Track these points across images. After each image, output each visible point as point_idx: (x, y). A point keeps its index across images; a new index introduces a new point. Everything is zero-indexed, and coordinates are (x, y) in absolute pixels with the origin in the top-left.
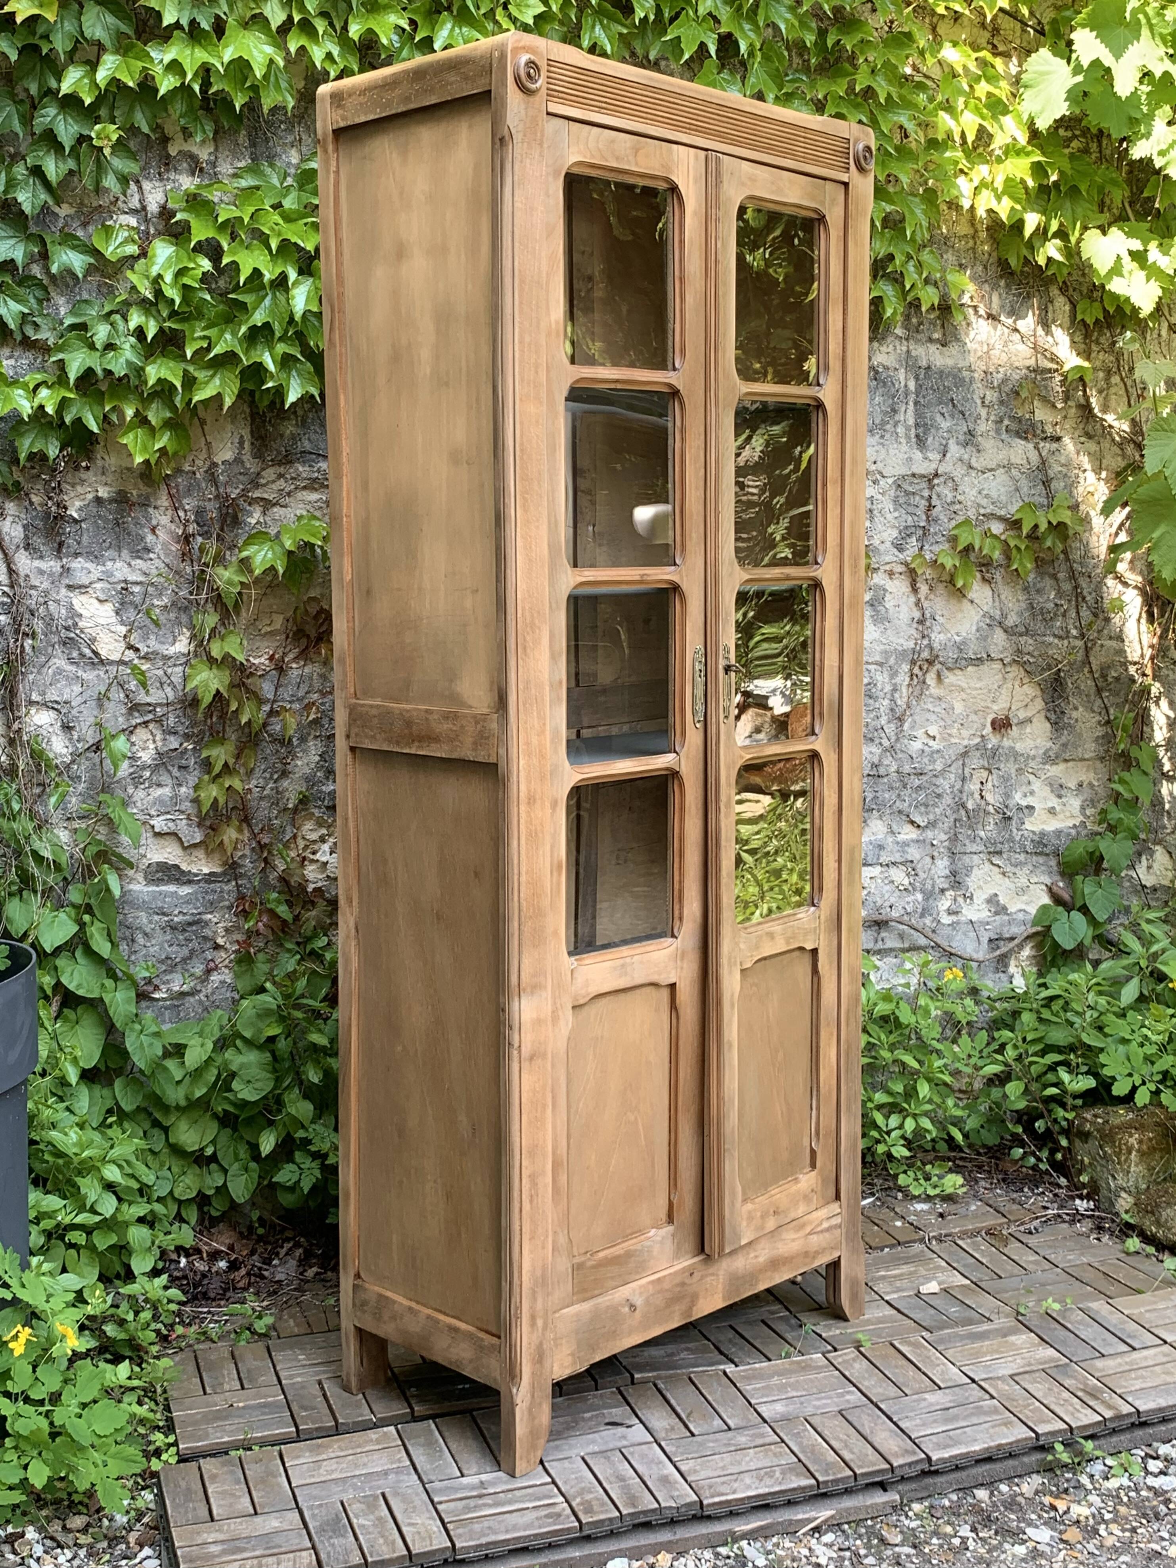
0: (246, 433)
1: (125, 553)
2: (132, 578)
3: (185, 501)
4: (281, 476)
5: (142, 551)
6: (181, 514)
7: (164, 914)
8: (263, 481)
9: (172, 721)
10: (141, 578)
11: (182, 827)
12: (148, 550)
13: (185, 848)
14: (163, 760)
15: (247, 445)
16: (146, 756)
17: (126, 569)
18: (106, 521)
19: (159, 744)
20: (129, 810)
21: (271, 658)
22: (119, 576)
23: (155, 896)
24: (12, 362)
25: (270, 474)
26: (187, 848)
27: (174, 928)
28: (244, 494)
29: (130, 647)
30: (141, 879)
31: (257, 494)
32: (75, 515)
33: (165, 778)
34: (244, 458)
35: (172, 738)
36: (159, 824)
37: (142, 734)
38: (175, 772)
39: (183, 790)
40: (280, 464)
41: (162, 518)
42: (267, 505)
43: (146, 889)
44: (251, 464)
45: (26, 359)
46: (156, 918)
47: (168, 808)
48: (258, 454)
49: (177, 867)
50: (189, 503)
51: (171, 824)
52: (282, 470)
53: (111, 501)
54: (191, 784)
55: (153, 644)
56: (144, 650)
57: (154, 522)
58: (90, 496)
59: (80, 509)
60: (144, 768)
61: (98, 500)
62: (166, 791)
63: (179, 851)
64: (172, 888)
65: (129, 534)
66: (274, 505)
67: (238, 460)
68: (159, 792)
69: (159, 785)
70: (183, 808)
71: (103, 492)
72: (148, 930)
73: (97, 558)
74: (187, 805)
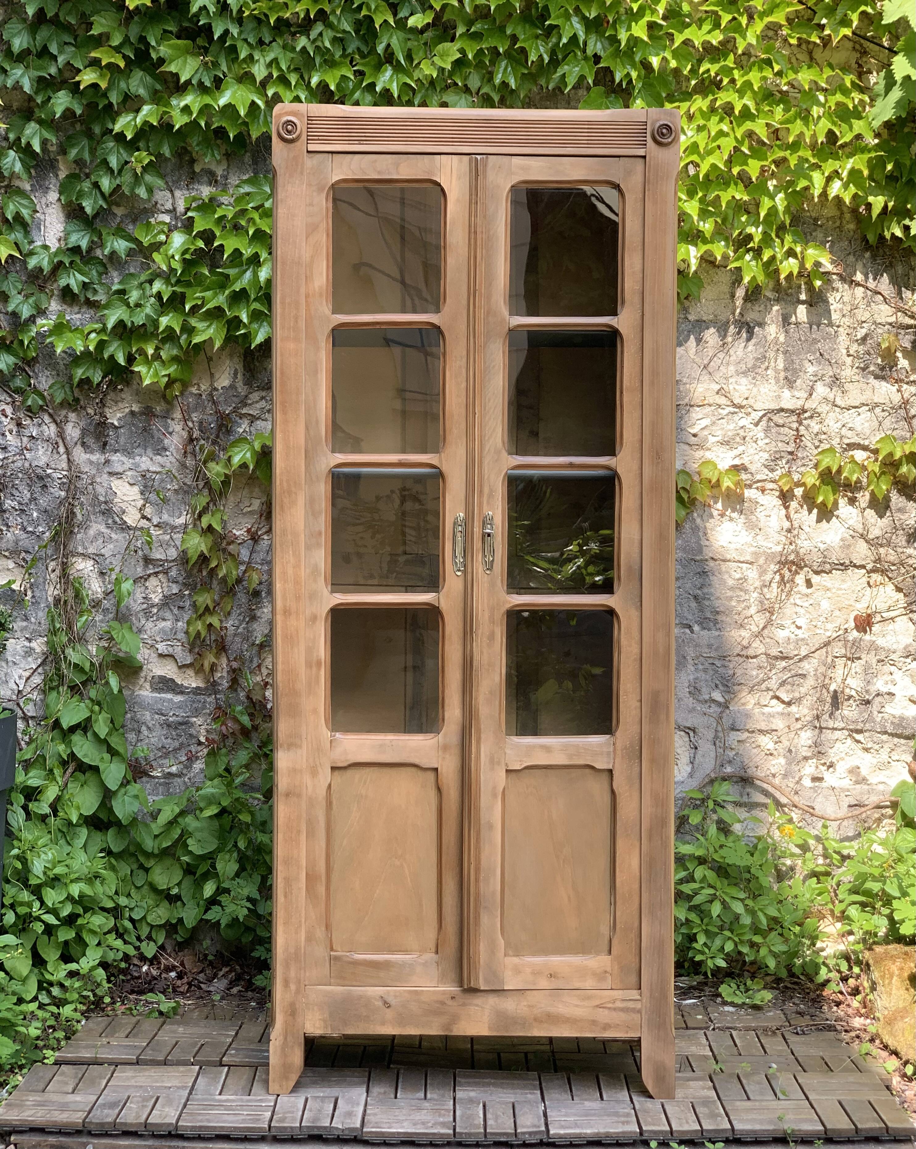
0: (240, 367)
1: (149, 452)
2: (153, 469)
3: (194, 415)
4: (262, 398)
5: (161, 450)
6: (190, 424)
7: (162, 714)
8: (249, 402)
9: (173, 573)
10: (159, 469)
11: (178, 651)
12: (166, 450)
13: (180, 667)
14: (167, 602)
15: (239, 376)
16: (156, 598)
17: (149, 462)
18: (137, 428)
19: (165, 589)
20: (142, 636)
21: (249, 531)
22: (144, 467)
23: (156, 701)
24: (79, 316)
25: (255, 396)
26: (182, 667)
27: (169, 726)
28: (235, 410)
29: (144, 517)
30: (148, 687)
31: (244, 411)
32: (116, 423)
33: (168, 615)
34: (237, 385)
35: (174, 586)
36: (162, 647)
37: (153, 582)
38: (176, 611)
39: (180, 624)
40: (263, 389)
41: (176, 427)
42: (253, 419)
43: (151, 695)
44: (242, 389)
45: (88, 314)
46: (157, 716)
47: (169, 636)
48: (248, 383)
49: (172, 680)
50: (195, 416)
51: (170, 649)
52: (264, 394)
53: (142, 413)
54: (186, 619)
55: (165, 517)
56: (155, 521)
57: (171, 430)
58: (127, 410)
59: (119, 419)
60: (153, 606)
61: (132, 413)
62: (168, 624)
63: (175, 669)
64: (169, 696)
65: (153, 437)
66: (258, 419)
67: (232, 387)
68: (162, 624)
69: (164, 620)
70: (179, 637)
71: (135, 408)
72: (150, 725)
73: (129, 454)
74: (181, 635)
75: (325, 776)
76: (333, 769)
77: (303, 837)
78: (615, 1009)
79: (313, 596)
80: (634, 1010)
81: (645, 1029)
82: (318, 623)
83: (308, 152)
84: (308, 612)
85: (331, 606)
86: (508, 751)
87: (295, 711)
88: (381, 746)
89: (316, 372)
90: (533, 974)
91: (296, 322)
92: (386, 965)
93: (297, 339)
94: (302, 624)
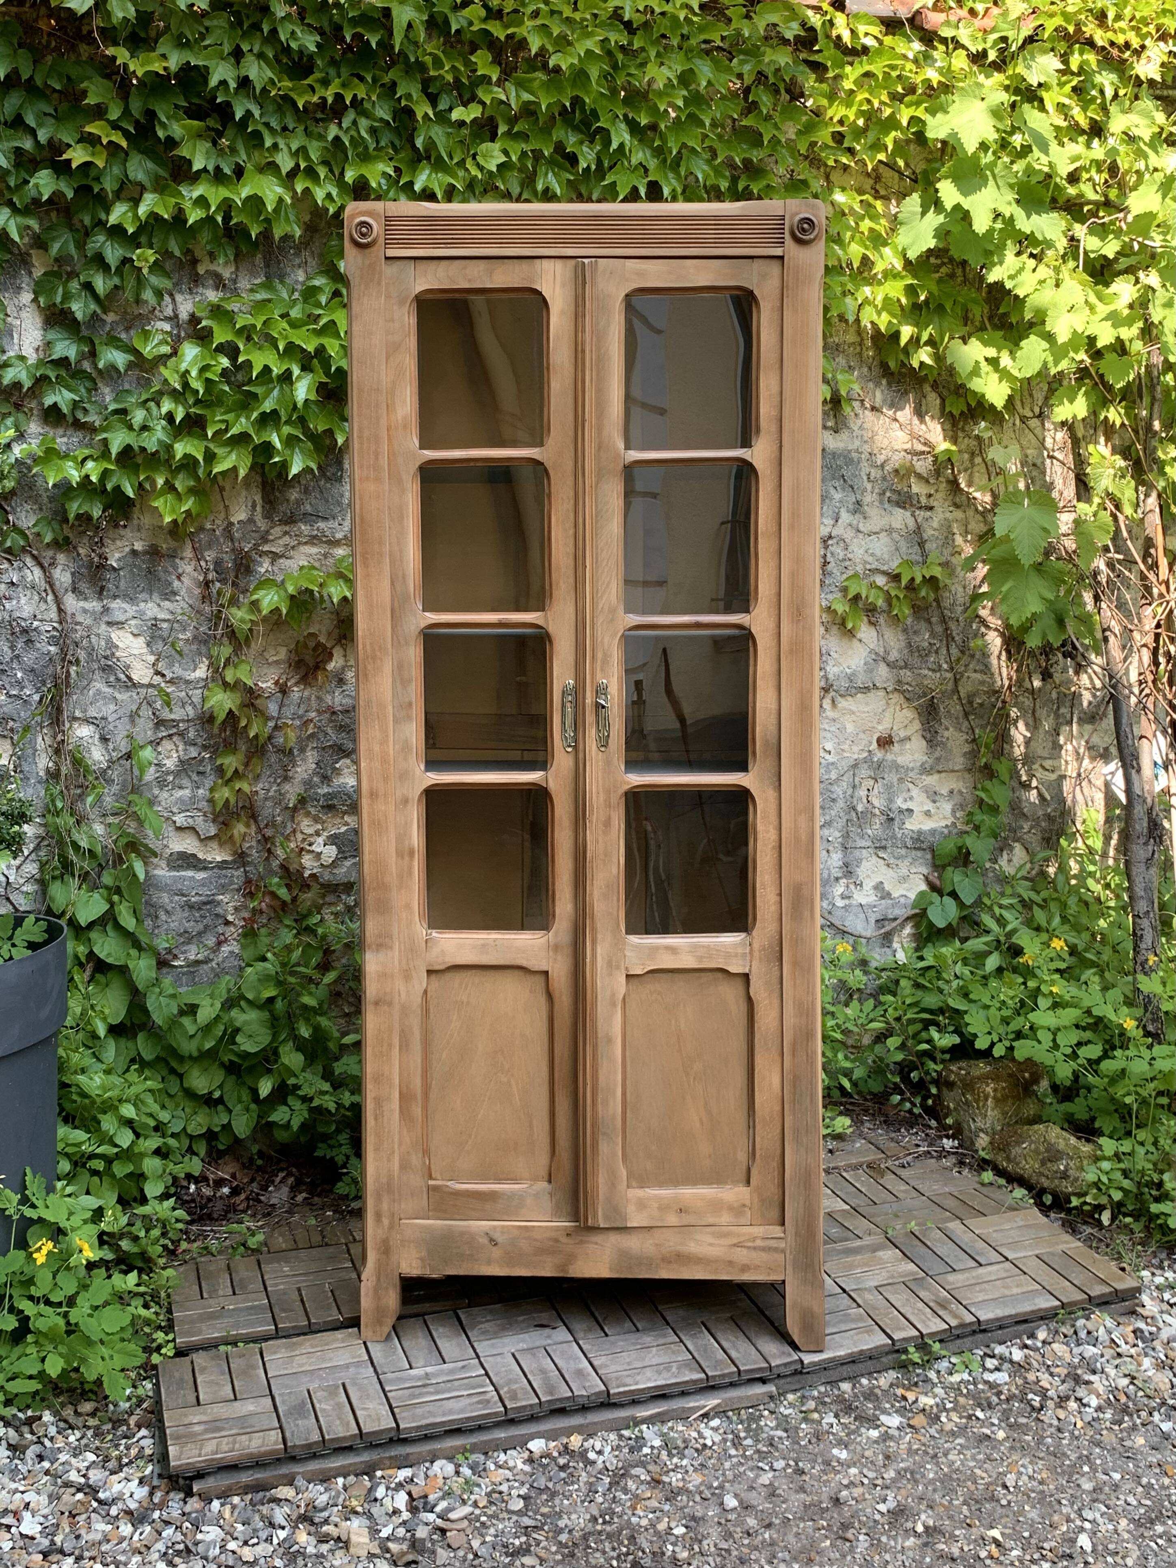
0: (258, 498)
1: (156, 597)
2: (161, 616)
3: (206, 554)
4: (286, 533)
5: (169, 594)
6: (203, 563)
7: (183, 895)
8: (271, 538)
9: (192, 734)
10: (168, 617)
11: (200, 822)
12: (175, 594)
13: (201, 840)
14: (185, 766)
15: (258, 508)
16: (170, 763)
17: (156, 609)
18: (140, 570)
19: (181, 753)
20: (155, 808)
21: (276, 683)
22: (150, 614)
23: (176, 880)
24: (65, 440)
25: (277, 531)
26: (203, 840)
27: (191, 907)
28: (255, 548)
29: (157, 673)
30: (164, 866)
31: (265, 548)
32: (115, 565)
33: (185, 782)
34: (256, 518)
35: (192, 749)
36: (180, 819)
37: (167, 745)
38: (195, 777)
39: (201, 791)
40: (286, 523)
41: (187, 567)
42: (276, 557)
43: (168, 874)
44: (262, 524)
45: (76, 437)
46: (176, 898)
47: (188, 806)
48: (268, 516)
49: (194, 856)
50: (210, 556)
51: (190, 820)
52: (287, 528)
53: (145, 553)
54: (208, 786)
55: (178, 671)
56: (169, 675)
57: (180, 571)
58: (127, 549)
59: (119, 560)
60: (168, 773)
61: (134, 552)
62: (187, 792)
63: (196, 843)
64: (190, 873)
65: (159, 580)
66: (281, 557)
67: (251, 520)
68: (180, 793)
69: (181, 788)
70: (200, 807)
71: (138, 546)
72: (169, 908)
73: (132, 600)
74: (203, 805)
75: (421, 980)
76: (430, 972)
77: (396, 1051)
78: (755, 1248)
79: (404, 776)
80: (776, 1250)
81: (789, 1270)
82: (410, 805)
83: (387, 258)
84: (398, 795)
85: (425, 785)
86: (628, 953)
87: (384, 908)
88: (484, 946)
89: (401, 518)
90: (660, 1209)
91: (377, 459)
92: (493, 1196)
93: (378, 480)
94: (392, 808)
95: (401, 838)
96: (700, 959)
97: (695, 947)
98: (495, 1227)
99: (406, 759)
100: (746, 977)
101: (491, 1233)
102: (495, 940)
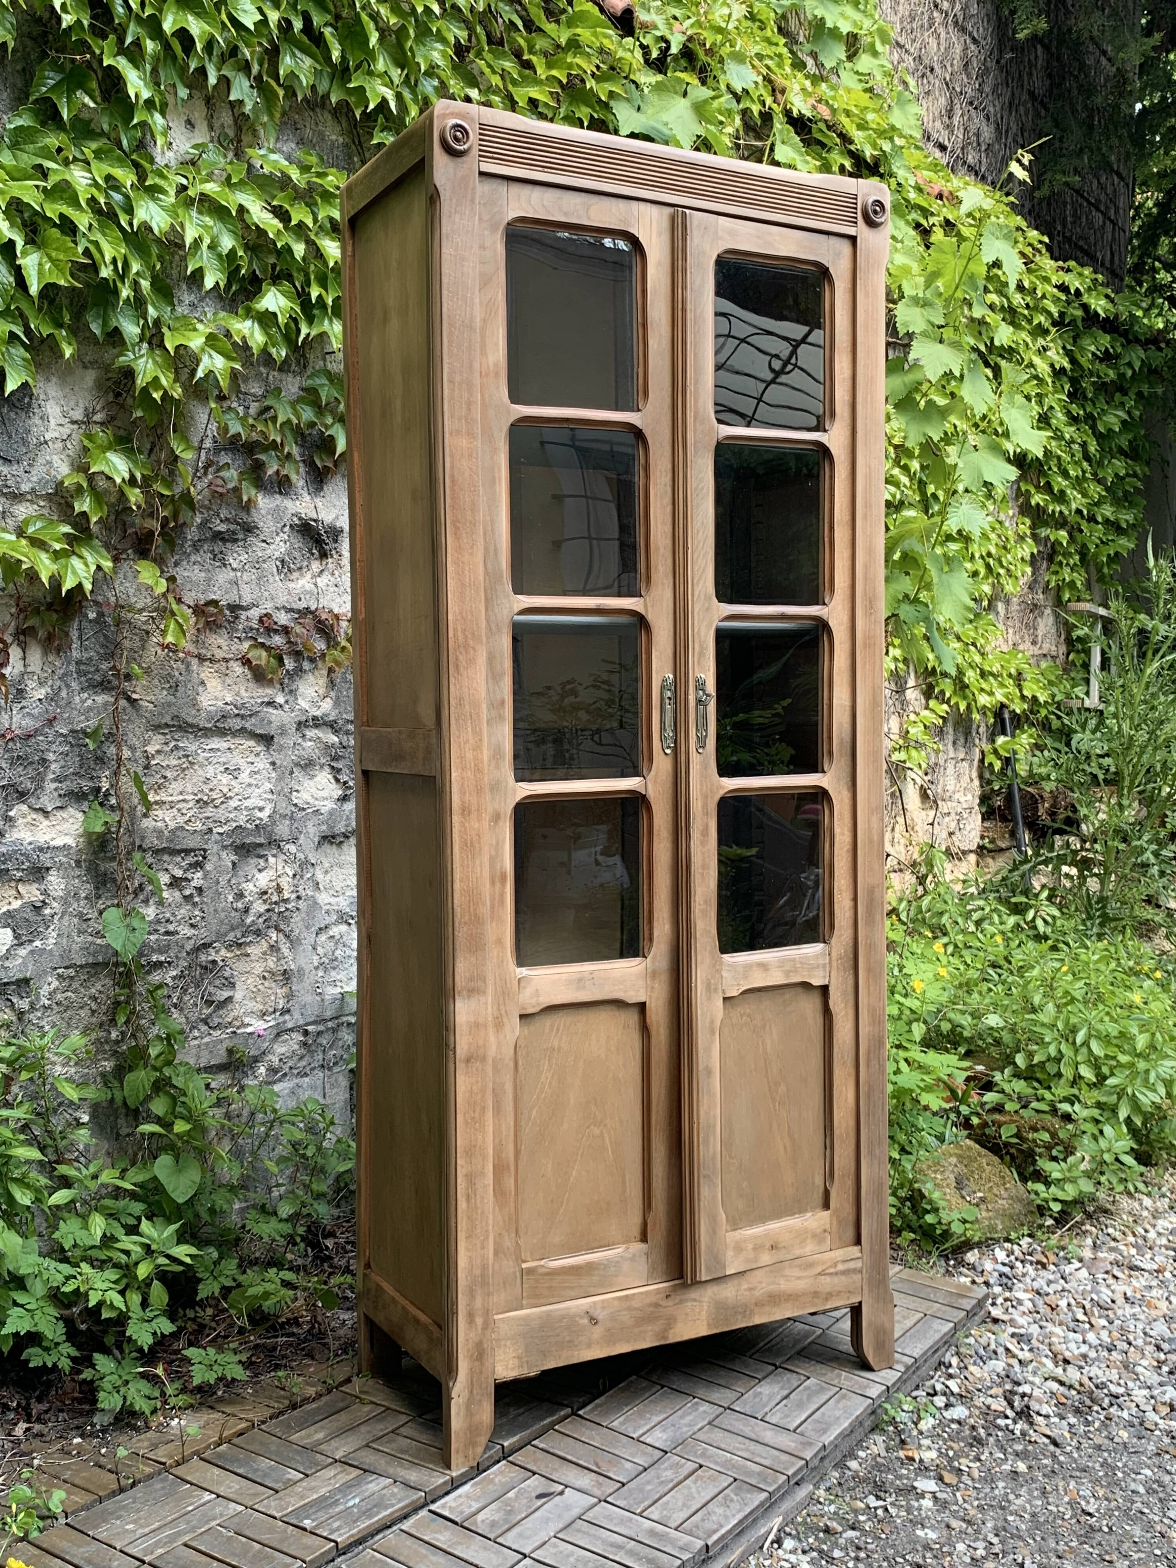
75: (514, 1029)
76: (522, 1017)
77: (489, 1114)
78: (836, 1274)
79: (496, 787)
80: (854, 1271)
81: (866, 1291)
82: (501, 823)
83: (482, 174)
84: (490, 809)
85: (518, 799)
86: (724, 974)
87: (477, 946)
88: (580, 980)
89: (493, 482)
90: (755, 1249)
91: (469, 409)
92: (590, 1267)
93: (471, 434)
94: (486, 824)
95: (493, 860)
96: (787, 974)
97: (782, 962)
98: (595, 1303)
99: (498, 767)
100: (824, 990)
101: (591, 1311)
102: (592, 973)
